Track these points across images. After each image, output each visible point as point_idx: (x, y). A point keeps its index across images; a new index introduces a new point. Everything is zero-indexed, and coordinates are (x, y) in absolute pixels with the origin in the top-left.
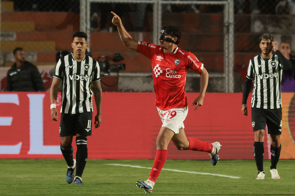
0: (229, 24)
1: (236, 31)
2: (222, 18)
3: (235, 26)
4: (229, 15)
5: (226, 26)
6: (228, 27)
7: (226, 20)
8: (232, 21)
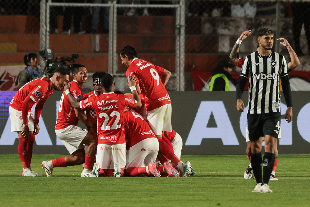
0: (180, 26)
1: (187, 33)
2: (174, 20)
3: (186, 28)
4: (181, 18)
5: (178, 28)
6: (179, 29)
7: (178, 22)
8: (183, 23)
